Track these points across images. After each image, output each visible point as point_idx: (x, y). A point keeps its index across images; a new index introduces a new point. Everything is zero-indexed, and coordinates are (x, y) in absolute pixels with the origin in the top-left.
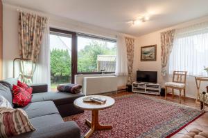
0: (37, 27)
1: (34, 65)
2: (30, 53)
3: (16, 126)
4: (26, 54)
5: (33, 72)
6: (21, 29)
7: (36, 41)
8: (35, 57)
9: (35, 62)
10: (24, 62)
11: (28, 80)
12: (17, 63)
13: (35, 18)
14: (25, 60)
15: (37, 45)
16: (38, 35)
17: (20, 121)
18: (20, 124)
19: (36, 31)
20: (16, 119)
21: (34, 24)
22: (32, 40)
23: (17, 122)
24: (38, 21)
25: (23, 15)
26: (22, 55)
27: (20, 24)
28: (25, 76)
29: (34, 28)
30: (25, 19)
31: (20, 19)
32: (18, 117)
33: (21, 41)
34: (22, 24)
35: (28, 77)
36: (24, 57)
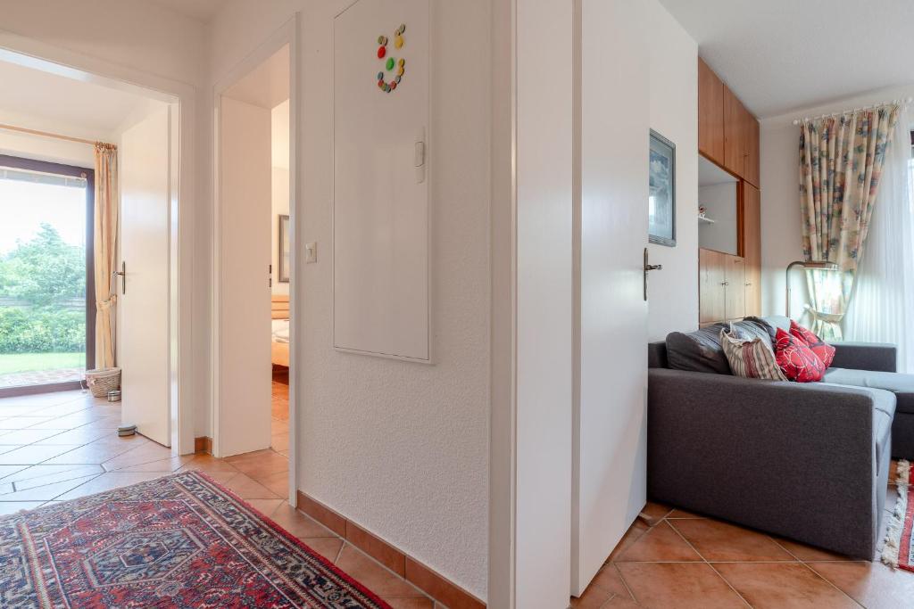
0: (859, 149)
1: (849, 280)
2: (833, 243)
3: (758, 366)
4: (820, 247)
5: (844, 303)
6: (805, 175)
7: (855, 197)
8: (852, 254)
9: (851, 271)
10: (817, 272)
11: (828, 327)
12: (795, 278)
13: (849, 123)
14: (821, 264)
15: (858, 213)
16: (862, 179)
17: (762, 357)
18: (764, 363)
19: (855, 166)
20: (757, 353)
21: (846, 143)
22: (841, 198)
23: (759, 359)
24: (860, 131)
25: (812, 129)
26: (809, 251)
27: (803, 159)
28: (820, 316)
29: (845, 157)
30: (816, 142)
31: (802, 146)
32: (760, 350)
33: (807, 209)
34: (808, 160)
35: (830, 319)
36: (816, 256)
